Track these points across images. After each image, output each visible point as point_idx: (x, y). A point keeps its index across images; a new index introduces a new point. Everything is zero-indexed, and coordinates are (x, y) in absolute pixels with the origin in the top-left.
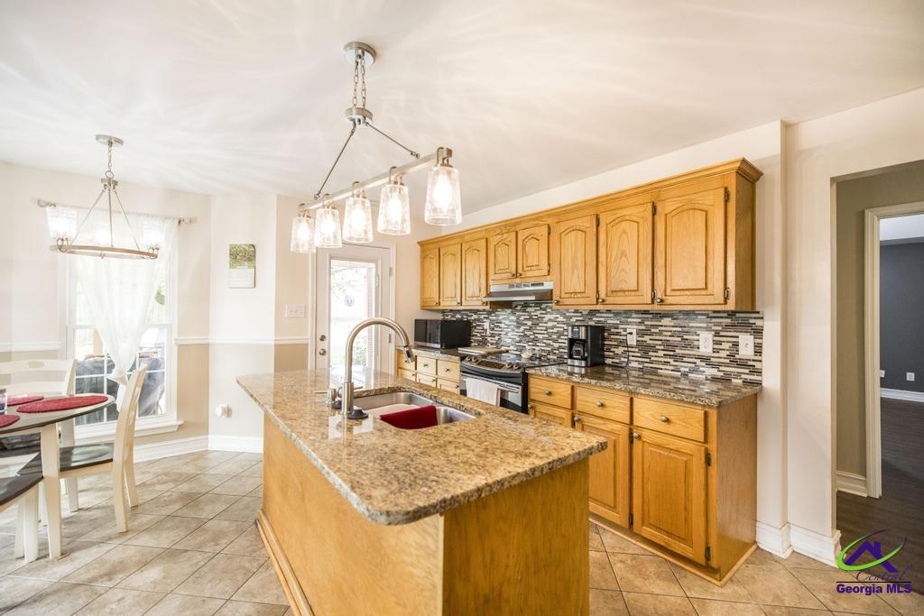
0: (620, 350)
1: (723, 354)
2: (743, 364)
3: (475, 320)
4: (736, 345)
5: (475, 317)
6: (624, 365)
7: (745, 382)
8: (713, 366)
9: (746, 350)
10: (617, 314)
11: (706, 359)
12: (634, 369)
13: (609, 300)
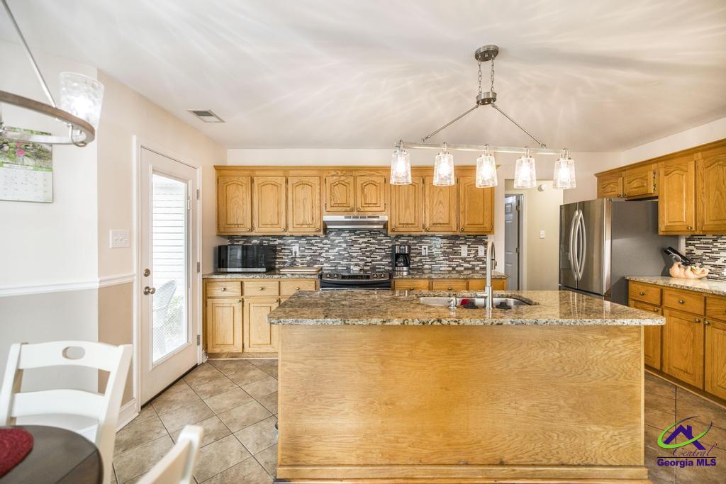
0: (417, 259)
1: (472, 256)
2: (480, 260)
3: (280, 244)
4: (477, 251)
5: (278, 241)
6: (420, 267)
7: (481, 268)
8: (469, 262)
9: (481, 254)
10: (415, 237)
11: (463, 259)
12: (426, 269)
13: (432, 229)
